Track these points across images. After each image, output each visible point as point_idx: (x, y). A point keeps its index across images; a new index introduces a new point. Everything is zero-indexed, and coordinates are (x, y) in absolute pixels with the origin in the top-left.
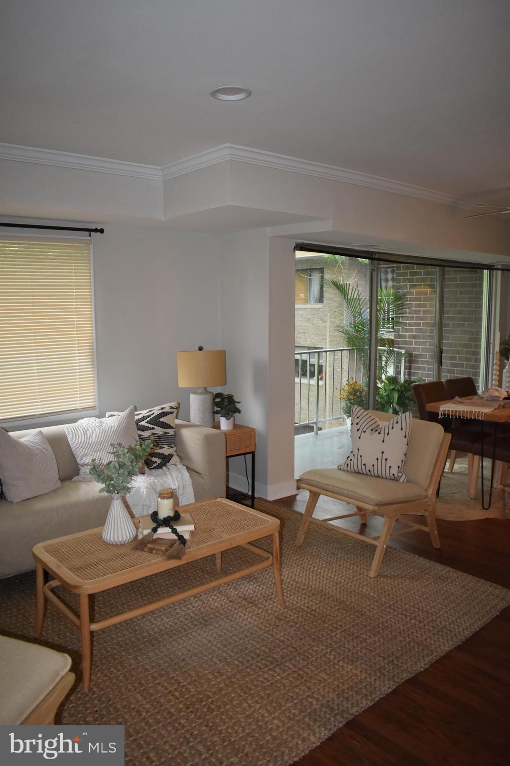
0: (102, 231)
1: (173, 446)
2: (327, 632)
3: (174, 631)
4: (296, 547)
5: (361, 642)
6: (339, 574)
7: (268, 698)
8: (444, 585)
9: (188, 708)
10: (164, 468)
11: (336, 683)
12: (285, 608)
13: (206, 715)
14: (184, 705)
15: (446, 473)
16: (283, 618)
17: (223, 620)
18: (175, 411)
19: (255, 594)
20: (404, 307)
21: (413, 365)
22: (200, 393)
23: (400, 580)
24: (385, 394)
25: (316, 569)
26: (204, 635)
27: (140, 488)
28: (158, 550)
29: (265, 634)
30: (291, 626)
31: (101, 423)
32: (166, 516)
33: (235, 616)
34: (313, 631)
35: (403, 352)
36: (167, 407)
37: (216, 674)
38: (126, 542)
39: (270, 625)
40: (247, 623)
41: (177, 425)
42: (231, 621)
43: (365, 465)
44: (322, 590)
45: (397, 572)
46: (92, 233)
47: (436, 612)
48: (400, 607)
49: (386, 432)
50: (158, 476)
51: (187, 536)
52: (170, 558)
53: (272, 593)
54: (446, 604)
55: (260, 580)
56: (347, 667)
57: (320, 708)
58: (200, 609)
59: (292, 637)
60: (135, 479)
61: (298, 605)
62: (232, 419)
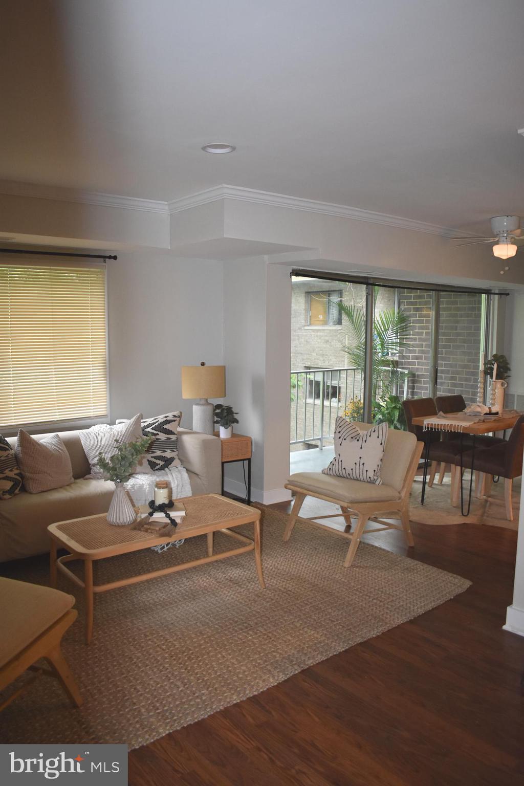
0: (115, 258)
1: (175, 450)
2: (298, 607)
3: (166, 603)
4: (283, 542)
5: (326, 615)
6: (317, 564)
7: (240, 652)
8: (410, 574)
9: (172, 657)
10: (166, 469)
11: (298, 643)
12: (265, 588)
13: (186, 662)
14: (169, 654)
15: (436, 484)
16: (261, 596)
17: (209, 595)
18: (178, 419)
19: (240, 577)
20: (408, 329)
21: (416, 385)
22: (203, 405)
23: (370, 570)
24: (387, 411)
25: (297, 559)
26: (192, 606)
27: (143, 485)
28: (153, 529)
29: (244, 607)
30: (268, 602)
31: (111, 429)
32: (161, 504)
33: (220, 593)
34: (286, 605)
35: (406, 372)
36: (170, 415)
37: (199, 634)
38: (127, 524)
39: (250, 600)
40: (230, 599)
41: (178, 432)
42: (217, 596)
43: (345, 469)
44: (299, 576)
45: (370, 563)
46: (107, 260)
47: (396, 595)
48: (366, 590)
49: (364, 439)
50: (160, 476)
51: (178, 521)
52: (162, 535)
53: (255, 577)
54: (408, 589)
55: (246, 567)
56: (310, 632)
57: (282, 660)
58: (191, 587)
59: (267, 609)
60: (139, 477)
61: (277, 586)
62: (230, 428)
